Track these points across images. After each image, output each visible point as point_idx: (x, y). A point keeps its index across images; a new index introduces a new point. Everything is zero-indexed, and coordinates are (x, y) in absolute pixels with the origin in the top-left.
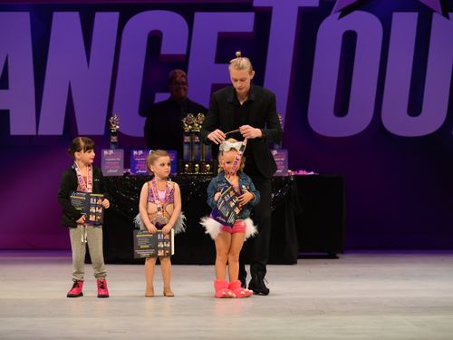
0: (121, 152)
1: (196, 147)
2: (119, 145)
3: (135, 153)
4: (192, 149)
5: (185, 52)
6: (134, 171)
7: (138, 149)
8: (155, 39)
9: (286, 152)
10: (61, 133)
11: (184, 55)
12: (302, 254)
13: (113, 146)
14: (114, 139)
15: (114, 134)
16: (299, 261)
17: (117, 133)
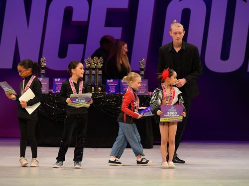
0: (47, 79)
1: (93, 77)
2: (46, 75)
3: (56, 80)
4: (90, 78)
5: (86, 20)
6: (55, 91)
7: (57, 78)
8: (68, 12)
9: (146, 81)
10: (11, 67)
11: (86, 22)
12: (155, 142)
13: (42, 76)
14: (43, 71)
15: (43, 68)
16: (154, 146)
17: (45, 68)
